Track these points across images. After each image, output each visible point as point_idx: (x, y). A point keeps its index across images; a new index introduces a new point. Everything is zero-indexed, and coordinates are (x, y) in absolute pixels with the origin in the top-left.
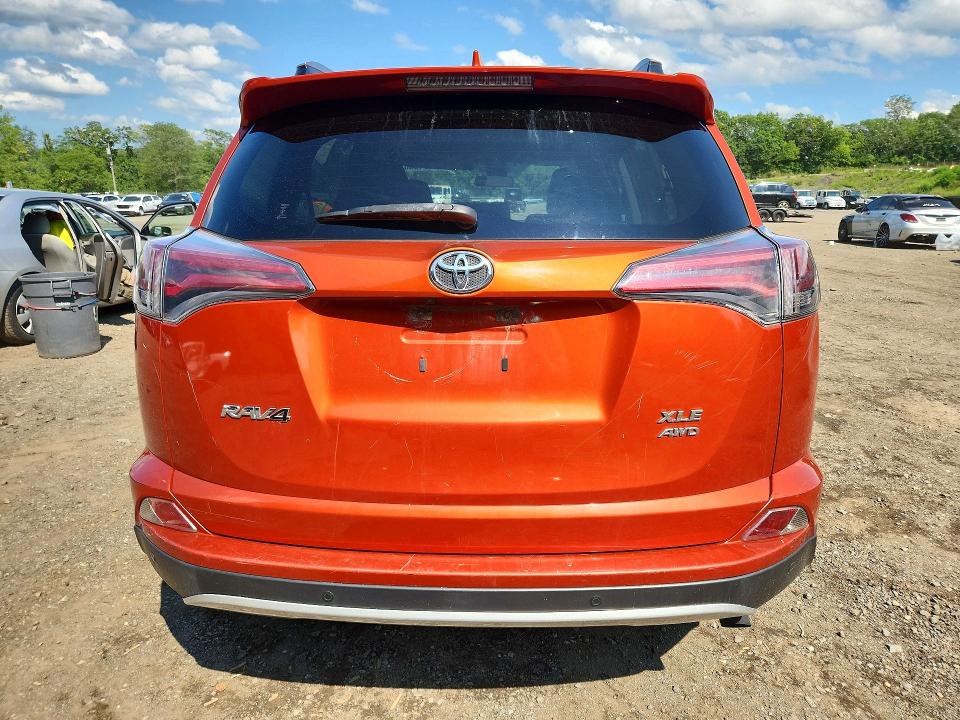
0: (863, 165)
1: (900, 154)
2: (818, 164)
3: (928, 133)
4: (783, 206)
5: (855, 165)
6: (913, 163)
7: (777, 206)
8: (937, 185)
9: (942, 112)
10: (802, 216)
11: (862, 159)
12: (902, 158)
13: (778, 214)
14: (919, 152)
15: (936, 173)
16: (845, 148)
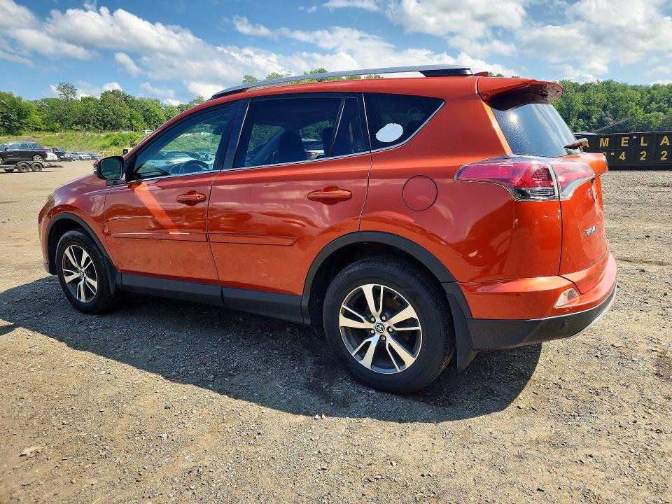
0: (53, 130)
1: (77, 123)
2: (18, 128)
3: (91, 111)
4: (38, 159)
5: (47, 130)
6: (88, 129)
7: (33, 160)
8: (111, 144)
9: (96, 97)
10: (56, 167)
11: (51, 126)
12: (79, 127)
13: (37, 165)
14: (89, 123)
15: (108, 137)
16: (36, 118)
